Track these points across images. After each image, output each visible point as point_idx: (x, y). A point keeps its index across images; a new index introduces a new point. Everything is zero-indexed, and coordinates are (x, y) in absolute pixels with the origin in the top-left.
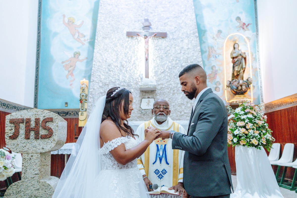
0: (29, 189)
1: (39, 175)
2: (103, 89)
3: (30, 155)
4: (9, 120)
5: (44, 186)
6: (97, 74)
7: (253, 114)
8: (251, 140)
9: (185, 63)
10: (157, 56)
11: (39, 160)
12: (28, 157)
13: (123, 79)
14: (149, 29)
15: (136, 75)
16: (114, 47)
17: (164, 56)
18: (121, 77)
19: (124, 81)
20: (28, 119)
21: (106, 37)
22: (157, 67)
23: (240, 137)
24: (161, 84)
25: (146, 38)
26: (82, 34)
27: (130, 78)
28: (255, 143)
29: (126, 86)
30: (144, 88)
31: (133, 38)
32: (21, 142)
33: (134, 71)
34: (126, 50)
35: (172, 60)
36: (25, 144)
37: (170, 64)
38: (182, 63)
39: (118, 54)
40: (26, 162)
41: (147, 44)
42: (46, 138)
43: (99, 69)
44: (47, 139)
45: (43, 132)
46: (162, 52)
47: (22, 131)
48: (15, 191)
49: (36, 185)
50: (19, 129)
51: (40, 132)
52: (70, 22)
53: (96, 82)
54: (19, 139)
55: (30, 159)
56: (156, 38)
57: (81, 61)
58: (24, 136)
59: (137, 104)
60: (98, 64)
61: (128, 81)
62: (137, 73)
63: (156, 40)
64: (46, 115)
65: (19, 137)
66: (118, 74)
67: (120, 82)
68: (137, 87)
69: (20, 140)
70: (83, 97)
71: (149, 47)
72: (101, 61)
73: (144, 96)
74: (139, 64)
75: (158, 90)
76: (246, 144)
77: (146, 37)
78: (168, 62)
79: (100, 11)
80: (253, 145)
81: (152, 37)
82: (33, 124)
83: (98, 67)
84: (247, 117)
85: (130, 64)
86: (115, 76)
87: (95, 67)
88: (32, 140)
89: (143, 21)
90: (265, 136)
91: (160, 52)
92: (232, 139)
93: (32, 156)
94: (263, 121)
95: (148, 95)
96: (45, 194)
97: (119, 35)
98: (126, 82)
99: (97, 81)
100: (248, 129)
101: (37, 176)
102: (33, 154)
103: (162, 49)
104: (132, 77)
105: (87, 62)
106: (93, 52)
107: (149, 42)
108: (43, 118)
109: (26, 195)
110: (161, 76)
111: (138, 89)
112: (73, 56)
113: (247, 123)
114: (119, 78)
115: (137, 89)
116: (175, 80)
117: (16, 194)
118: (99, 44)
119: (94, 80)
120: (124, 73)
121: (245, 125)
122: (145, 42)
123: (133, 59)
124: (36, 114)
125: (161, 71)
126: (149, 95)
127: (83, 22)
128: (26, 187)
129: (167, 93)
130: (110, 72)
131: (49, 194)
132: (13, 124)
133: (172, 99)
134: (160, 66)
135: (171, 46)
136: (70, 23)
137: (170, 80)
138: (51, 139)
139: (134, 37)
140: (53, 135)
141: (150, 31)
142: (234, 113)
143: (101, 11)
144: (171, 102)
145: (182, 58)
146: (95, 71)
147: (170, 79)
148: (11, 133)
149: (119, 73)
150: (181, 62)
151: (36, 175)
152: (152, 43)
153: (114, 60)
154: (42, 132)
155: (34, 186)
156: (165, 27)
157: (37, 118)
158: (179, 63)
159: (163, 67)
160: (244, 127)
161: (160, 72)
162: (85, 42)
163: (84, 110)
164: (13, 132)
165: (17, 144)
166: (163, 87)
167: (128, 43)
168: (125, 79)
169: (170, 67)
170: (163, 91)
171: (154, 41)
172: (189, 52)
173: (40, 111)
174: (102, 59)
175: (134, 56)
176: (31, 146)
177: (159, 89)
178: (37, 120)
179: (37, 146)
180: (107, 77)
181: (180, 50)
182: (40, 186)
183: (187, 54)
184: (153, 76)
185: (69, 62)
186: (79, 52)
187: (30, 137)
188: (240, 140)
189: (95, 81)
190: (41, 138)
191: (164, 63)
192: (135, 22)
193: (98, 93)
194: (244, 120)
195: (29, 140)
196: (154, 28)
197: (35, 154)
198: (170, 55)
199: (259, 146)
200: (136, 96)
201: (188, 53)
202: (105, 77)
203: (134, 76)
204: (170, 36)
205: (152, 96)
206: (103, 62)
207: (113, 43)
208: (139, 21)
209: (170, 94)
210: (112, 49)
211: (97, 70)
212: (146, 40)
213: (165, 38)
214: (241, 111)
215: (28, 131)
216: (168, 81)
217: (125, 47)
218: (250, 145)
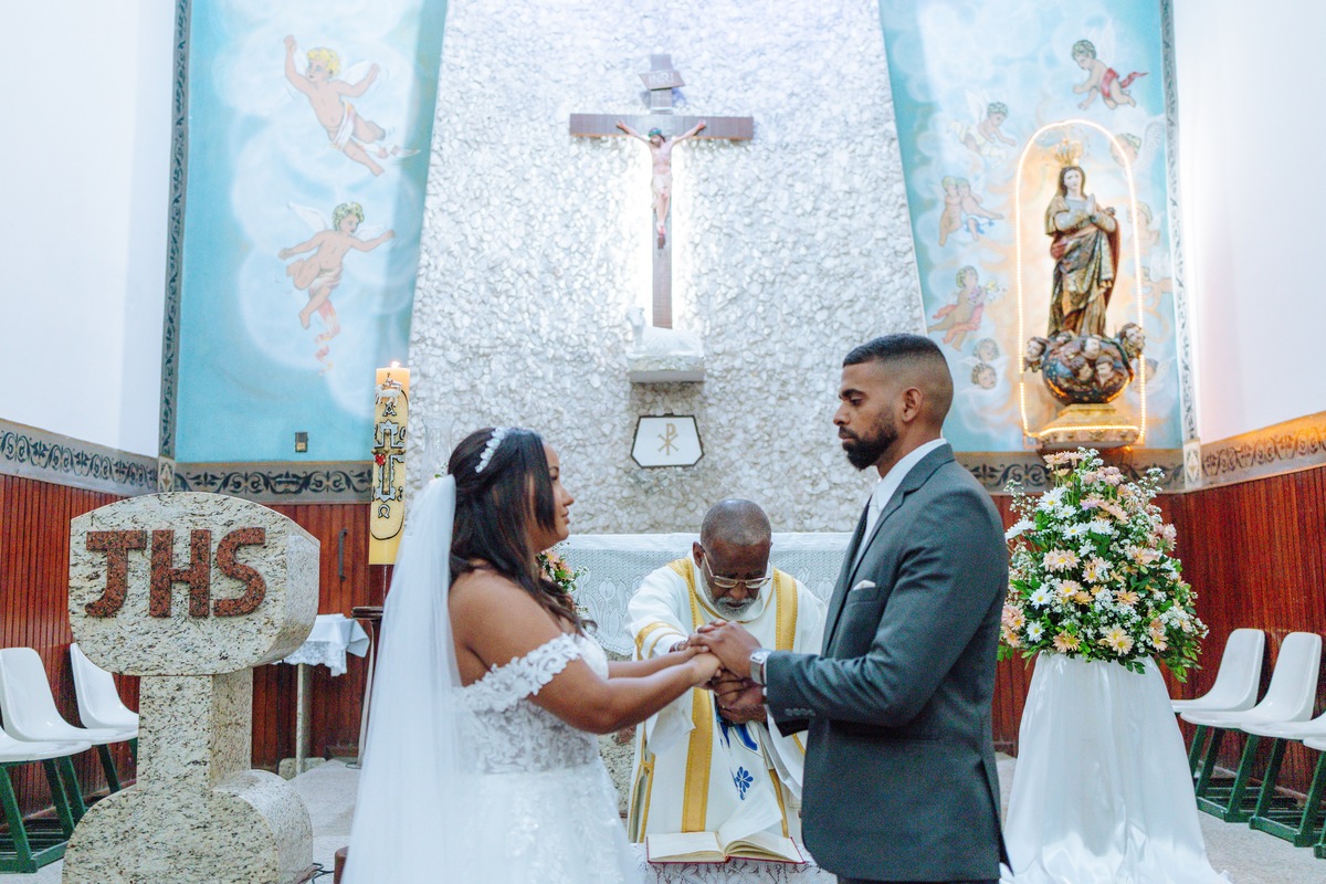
0: (167, 822)
1: (208, 764)
2: (466, 374)
3: (172, 683)
4: (85, 535)
5: (228, 812)
6: (437, 308)
7: (1112, 517)
8: (1103, 630)
9: (836, 257)
10: (707, 225)
11: (210, 705)
12: (163, 693)
13: (554, 328)
14: (673, 103)
15: (613, 313)
16: (512, 186)
17: (738, 226)
18: (544, 321)
19: (560, 341)
20: (163, 533)
21: (478, 139)
22: (707, 274)
23: (1056, 618)
24: (724, 353)
25: (658, 145)
26: (371, 125)
27: (585, 326)
28: (1120, 644)
29: (568, 362)
30: (649, 372)
31: (603, 142)
32: (134, 628)
33: (604, 294)
34: (566, 196)
35: (777, 243)
36: (149, 639)
37: (765, 262)
38: (823, 259)
39: (531, 217)
40: (156, 714)
41: (664, 172)
42: (237, 615)
43: (447, 284)
44: (242, 619)
45: (223, 588)
46: (732, 208)
47: (139, 586)
48: (112, 830)
49: (197, 808)
50: (125, 575)
51: (211, 587)
52: (319, 68)
53: (434, 345)
54: (127, 615)
55: (173, 699)
56: (703, 144)
57: (368, 246)
58: (144, 604)
59: (616, 443)
60: (442, 262)
61: (575, 338)
62: (619, 304)
63: (706, 152)
64: (235, 519)
65: (127, 607)
66: (534, 309)
67: (543, 345)
68: (617, 366)
69: (132, 621)
70: (388, 439)
71: (674, 184)
72: (455, 249)
73: (647, 406)
74: (625, 262)
75: (713, 380)
76: (1080, 649)
77: (656, 140)
78: (756, 253)
79: (453, 21)
80: (1109, 654)
81: (687, 138)
82: (182, 555)
83: (443, 274)
84: (1089, 532)
85: (586, 262)
86: (519, 318)
87: (431, 275)
88: (179, 622)
89: (647, 63)
90: (1165, 617)
91: (721, 208)
92: (1023, 625)
93: (180, 689)
94: (1157, 550)
95: (667, 402)
96: (233, 844)
97: (536, 130)
98: (567, 345)
99: (439, 341)
100: (1090, 582)
101: (201, 769)
102: (182, 678)
103: (732, 194)
104: (595, 322)
105: (393, 250)
106: (422, 208)
107: (673, 161)
108: (225, 528)
109: (155, 846)
110: (728, 317)
111: (622, 376)
112: (331, 226)
113: (1087, 557)
114: (538, 324)
115: (617, 373)
116: (788, 335)
117: (116, 843)
118: (449, 174)
119: (426, 335)
120: (560, 304)
121: (1080, 564)
122: (655, 165)
123: (601, 239)
124: (197, 512)
125: (725, 295)
126: (672, 401)
127: (375, 68)
128: (157, 814)
129: (752, 392)
130: (495, 300)
131: (251, 844)
132: (100, 555)
133: (774, 419)
134: (720, 272)
135: (774, 177)
136: (319, 73)
137: (769, 335)
138: (259, 617)
139: (604, 138)
140: (265, 599)
141: (679, 111)
142: (1035, 510)
143: (458, 23)
144: (769, 435)
145: (820, 236)
146: (431, 297)
147: (766, 331)
148: (94, 589)
149: (535, 303)
150: (817, 253)
151: (197, 766)
152: (686, 167)
153: (515, 244)
154: (218, 587)
155: (188, 812)
156: (746, 91)
157: (200, 528)
158: (809, 259)
159: (733, 276)
160: (1076, 574)
161: (720, 299)
162: (382, 163)
163: (392, 496)
164: (100, 589)
165: (116, 636)
166: (733, 368)
167: (577, 168)
168: (563, 331)
169: (769, 276)
170: (737, 386)
171: (697, 154)
172: (853, 208)
173: (211, 502)
174: (463, 238)
175: (604, 226)
176: (174, 646)
177: (716, 374)
178: (200, 539)
179: (202, 645)
180: (483, 323)
181: (812, 198)
182: (214, 812)
183: (843, 216)
184: (689, 315)
185: (314, 252)
186: (360, 207)
187: (169, 609)
189: (429, 342)
190: (218, 614)
191: (739, 256)
192: (607, 69)
193: (445, 394)
194: (1074, 544)
195: (167, 622)
196: (697, 98)
197: (192, 680)
198: (766, 220)
199: (1138, 659)
200: (610, 405)
201: (849, 212)
202: (475, 321)
203: (604, 315)
204: (767, 134)
205: (687, 407)
206: (467, 255)
207: (511, 166)
208: (626, 63)
209: (767, 398)
210: (508, 192)
211: (439, 292)
212: (657, 151)
213: (745, 143)
214: (1064, 501)
215: (162, 582)
216: (758, 338)
217: (563, 185)
218: (1099, 654)
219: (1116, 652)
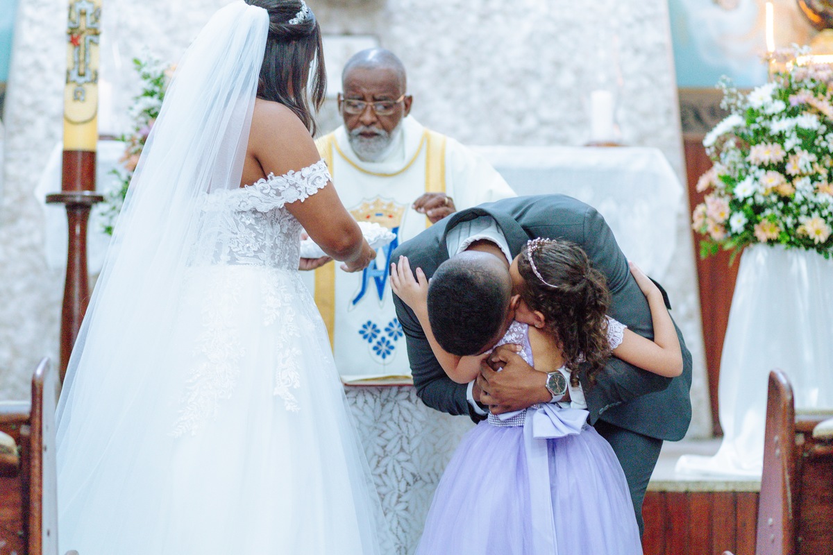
7: (820, 113)
8: (802, 219)
23: (758, 209)
28: (818, 232)
70: (83, 19)
76: (779, 237)
80: (807, 242)
84: (797, 127)
92: (727, 217)
100: (793, 174)
113: (792, 152)
121: (786, 157)
142: (746, 107)
160: (780, 168)
163: (87, 78)
188: (758, 222)
194: (781, 137)
214: (774, 97)
218: (797, 242)
219: (813, 240)
